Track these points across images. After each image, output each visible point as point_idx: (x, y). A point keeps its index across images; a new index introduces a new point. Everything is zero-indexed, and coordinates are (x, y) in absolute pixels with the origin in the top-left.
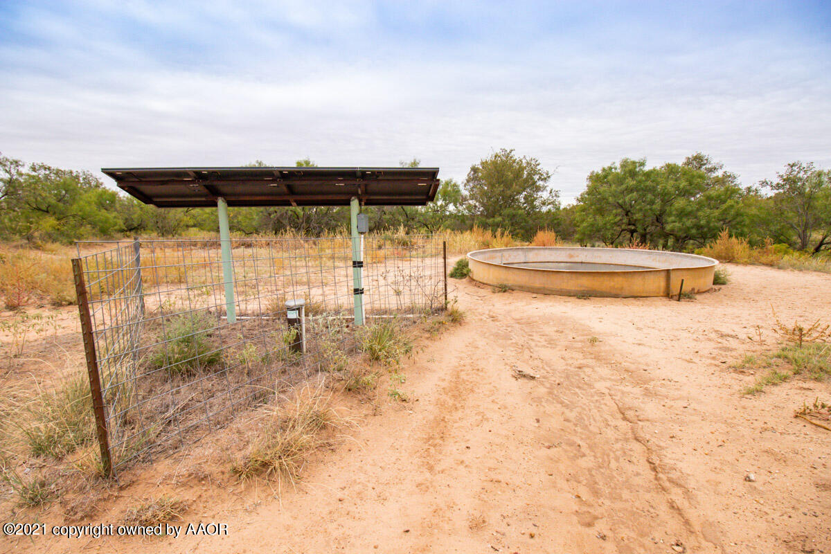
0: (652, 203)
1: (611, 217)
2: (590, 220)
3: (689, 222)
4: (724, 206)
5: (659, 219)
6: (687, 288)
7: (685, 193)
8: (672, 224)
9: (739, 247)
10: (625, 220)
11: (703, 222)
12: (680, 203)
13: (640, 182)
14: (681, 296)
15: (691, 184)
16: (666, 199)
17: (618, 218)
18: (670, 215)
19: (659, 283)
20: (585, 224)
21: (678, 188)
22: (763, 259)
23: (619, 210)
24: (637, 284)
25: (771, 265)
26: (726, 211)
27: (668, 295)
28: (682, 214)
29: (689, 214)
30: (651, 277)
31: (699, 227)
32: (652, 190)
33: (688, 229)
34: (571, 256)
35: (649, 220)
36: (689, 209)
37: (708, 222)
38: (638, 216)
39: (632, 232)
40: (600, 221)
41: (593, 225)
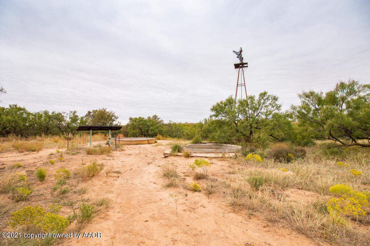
0: (146, 128)
1: (137, 131)
2: (132, 131)
3: (153, 132)
4: (159, 129)
5: (147, 131)
6: (151, 142)
7: (152, 125)
8: (150, 133)
9: (161, 137)
10: (140, 131)
11: (155, 132)
12: (151, 128)
13: (143, 123)
14: (150, 144)
15: (153, 124)
16: (149, 127)
17: (139, 131)
18: (149, 130)
19: (147, 142)
20: (131, 132)
21: (151, 124)
22: (164, 139)
23: (139, 129)
24: (144, 142)
25: (165, 140)
26: (159, 130)
27: (148, 144)
28: (152, 130)
29: (153, 130)
30: (146, 141)
31: (155, 133)
32: (145, 124)
33: (153, 133)
34: (131, 140)
35: (145, 132)
36: (153, 129)
37: (156, 132)
38: (143, 130)
39: (142, 134)
40: (135, 131)
41: (133, 133)
